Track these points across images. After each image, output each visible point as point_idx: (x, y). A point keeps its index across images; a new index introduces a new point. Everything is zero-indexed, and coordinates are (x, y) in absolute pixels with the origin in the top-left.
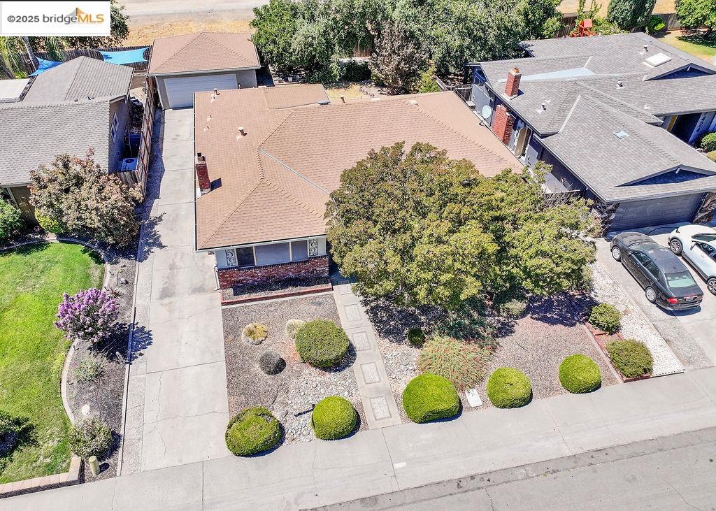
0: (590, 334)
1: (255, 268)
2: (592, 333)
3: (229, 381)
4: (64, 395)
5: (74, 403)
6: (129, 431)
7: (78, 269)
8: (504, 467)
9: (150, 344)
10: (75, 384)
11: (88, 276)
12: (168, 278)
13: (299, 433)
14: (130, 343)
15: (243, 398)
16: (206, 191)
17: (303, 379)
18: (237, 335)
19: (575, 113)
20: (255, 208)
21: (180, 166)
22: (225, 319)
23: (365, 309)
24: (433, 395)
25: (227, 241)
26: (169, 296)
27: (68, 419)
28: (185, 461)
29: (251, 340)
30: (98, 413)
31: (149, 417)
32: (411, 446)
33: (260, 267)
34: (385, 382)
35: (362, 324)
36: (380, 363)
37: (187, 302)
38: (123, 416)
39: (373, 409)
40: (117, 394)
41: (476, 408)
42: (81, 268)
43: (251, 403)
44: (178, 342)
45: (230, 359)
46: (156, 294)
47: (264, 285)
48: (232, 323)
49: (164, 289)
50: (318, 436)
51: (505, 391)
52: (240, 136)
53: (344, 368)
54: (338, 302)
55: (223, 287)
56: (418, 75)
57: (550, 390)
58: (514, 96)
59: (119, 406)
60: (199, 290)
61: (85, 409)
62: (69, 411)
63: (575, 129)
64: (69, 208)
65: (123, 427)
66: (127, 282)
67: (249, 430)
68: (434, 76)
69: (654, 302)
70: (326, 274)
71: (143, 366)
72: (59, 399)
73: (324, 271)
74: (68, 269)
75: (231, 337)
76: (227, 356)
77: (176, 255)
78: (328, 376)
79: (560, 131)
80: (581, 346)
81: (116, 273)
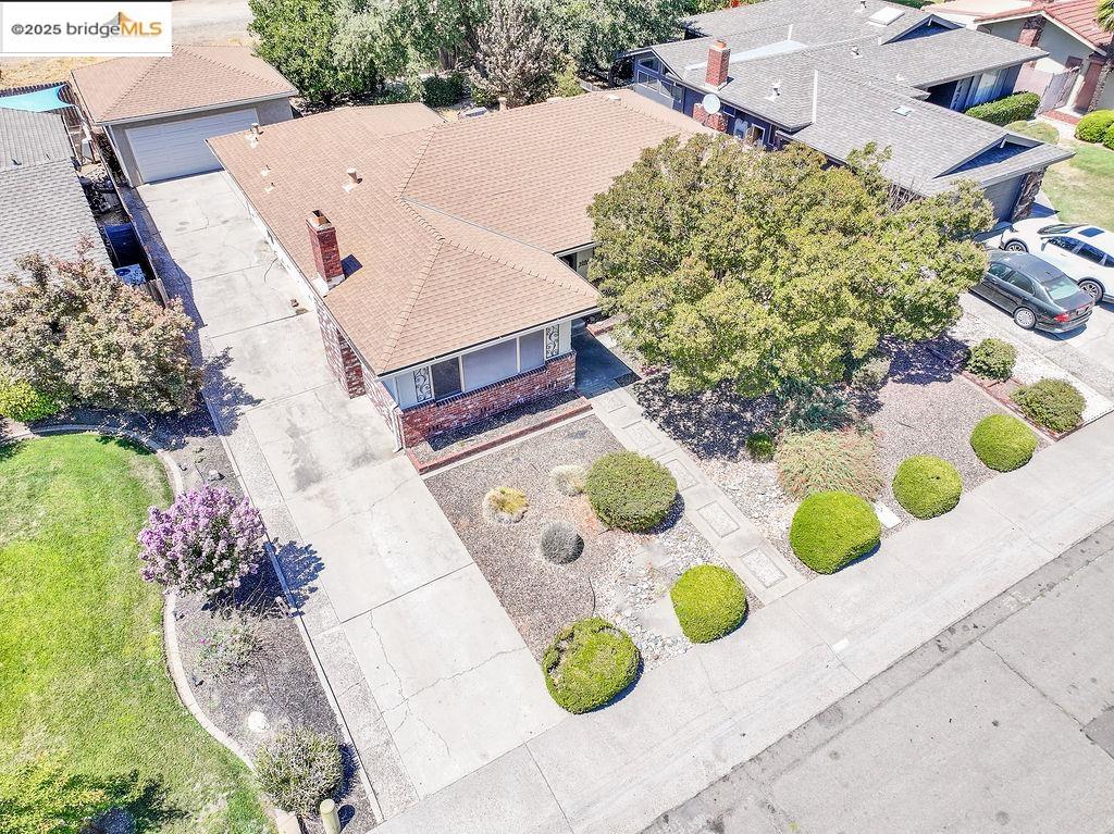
0: (979, 389)
1: (464, 395)
2: (981, 385)
3: (500, 594)
4: (195, 708)
5: (222, 717)
6: (361, 734)
7: (108, 476)
8: (982, 601)
9: (320, 567)
10: (209, 681)
11: (135, 484)
12: (295, 451)
13: (660, 644)
14: (281, 579)
15: (539, 615)
16: (336, 280)
17: (621, 557)
18: (474, 518)
19: (821, 94)
20: (450, 289)
21: (214, 269)
22: (438, 496)
23: (655, 424)
24: (849, 522)
25: (425, 351)
26: (314, 482)
27: (227, 750)
28: (493, 754)
29: (505, 516)
30: (286, 720)
31: (383, 696)
32: (839, 611)
33: (471, 393)
34: (748, 527)
35: (665, 449)
36: (724, 500)
37: (352, 485)
38: (337, 712)
39: (754, 573)
40: (305, 675)
41: (896, 528)
42: (115, 472)
43: (558, 619)
44: (372, 553)
45: (484, 558)
46: (288, 484)
47: (479, 424)
48: (453, 498)
49: (297, 471)
50: (695, 640)
51: (933, 490)
52: (350, 186)
53: (674, 523)
54: (611, 426)
55: (411, 443)
56: (552, 79)
57: (974, 478)
58: (723, 84)
59: (317, 694)
60: (365, 458)
61: (256, 721)
62: (220, 736)
63: (834, 115)
64: (75, 355)
65: (344, 730)
66: (222, 477)
67: (597, 661)
68: (576, 78)
69: (1032, 328)
70: (572, 386)
71: (326, 612)
72: (187, 718)
73: (568, 380)
74: (85, 478)
75: (464, 521)
76: (474, 554)
77: (289, 411)
78: (657, 541)
79: (814, 121)
80: (977, 406)
81: (191, 466)
